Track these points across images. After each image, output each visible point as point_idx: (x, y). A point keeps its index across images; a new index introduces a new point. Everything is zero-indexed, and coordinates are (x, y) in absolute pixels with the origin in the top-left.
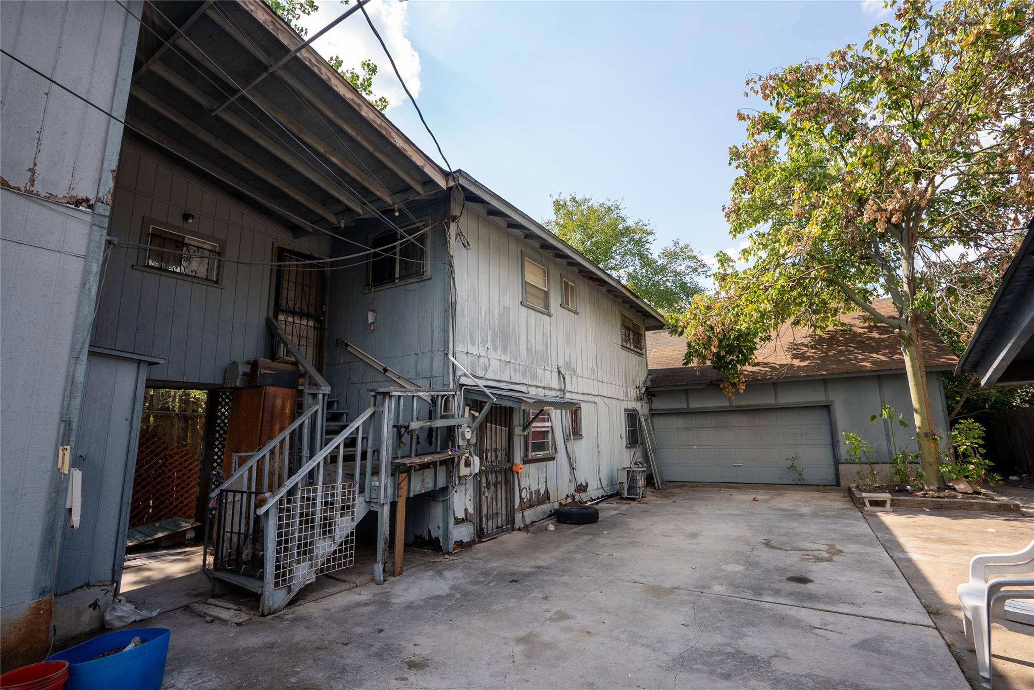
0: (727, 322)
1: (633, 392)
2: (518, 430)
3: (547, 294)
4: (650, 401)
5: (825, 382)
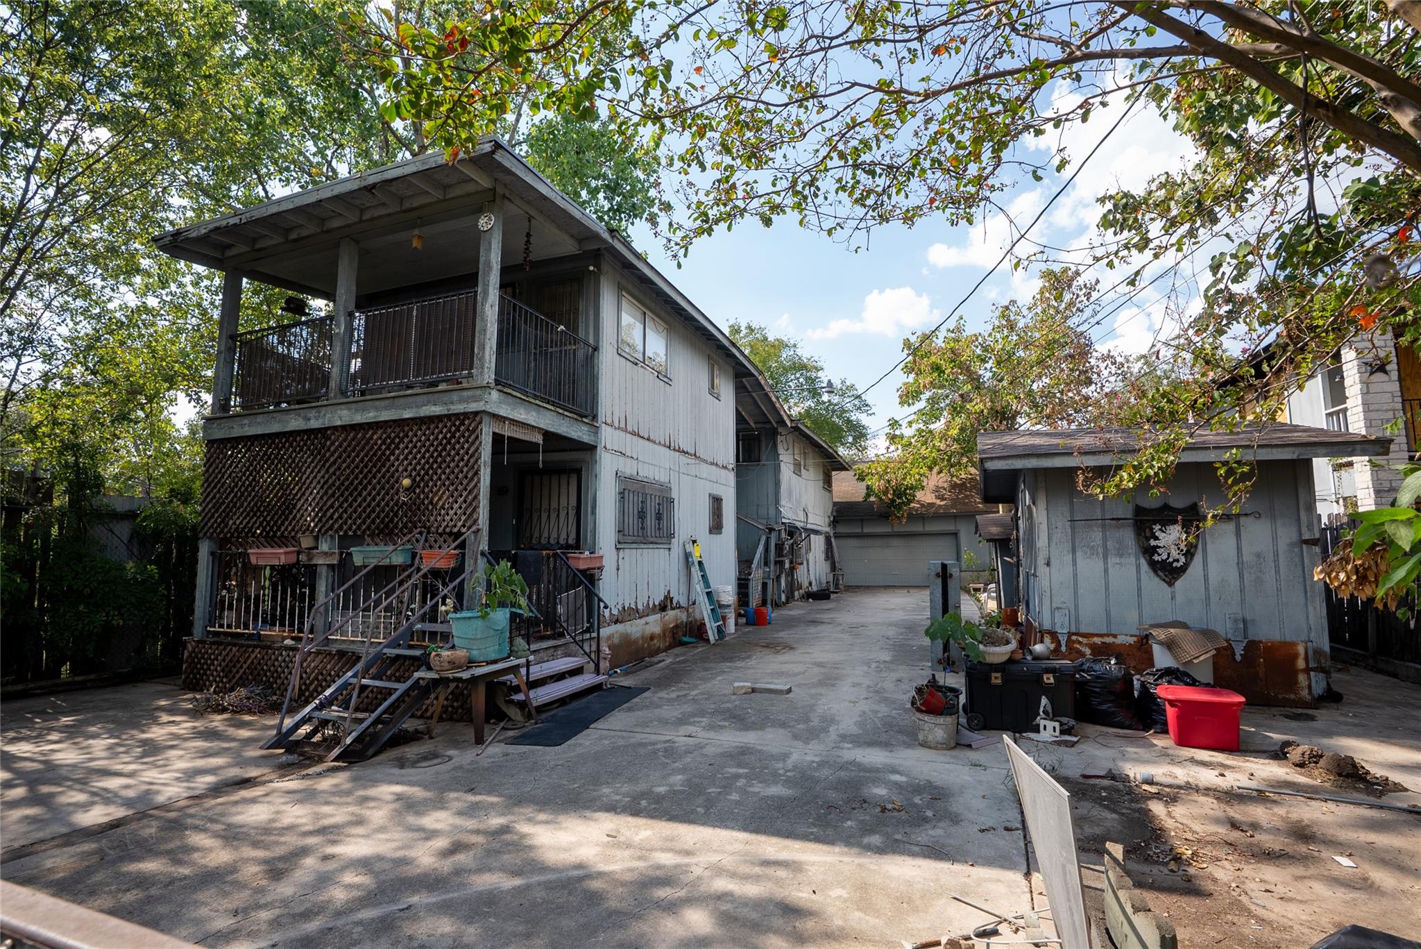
0: (899, 479)
1: (827, 521)
3: (800, 461)
5: (955, 517)
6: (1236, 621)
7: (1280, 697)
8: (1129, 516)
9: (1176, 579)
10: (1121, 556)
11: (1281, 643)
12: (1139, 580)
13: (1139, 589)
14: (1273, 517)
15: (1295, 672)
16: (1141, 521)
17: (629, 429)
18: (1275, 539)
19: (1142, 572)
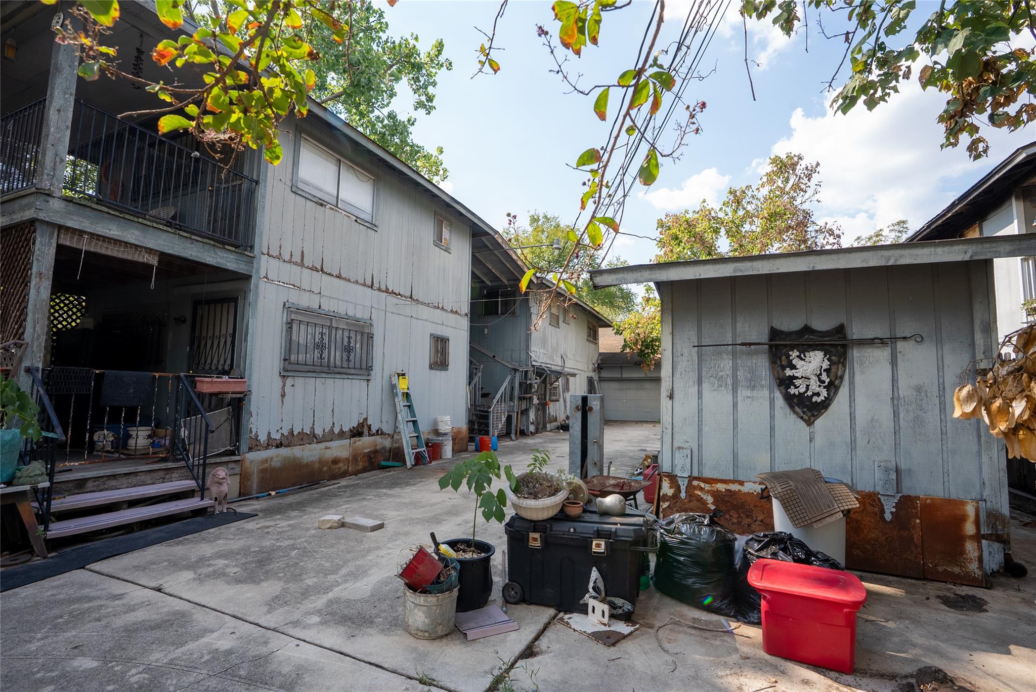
0: (647, 332)
1: (591, 367)
2: (548, 386)
3: (558, 316)
4: (599, 372)
6: (887, 470)
7: (940, 569)
8: (763, 341)
9: (816, 417)
10: (753, 388)
11: (944, 500)
12: (772, 417)
13: (772, 428)
14: (939, 342)
15: (961, 539)
16: (777, 346)
17: (306, 263)
18: (940, 368)
19: (777, 407)
